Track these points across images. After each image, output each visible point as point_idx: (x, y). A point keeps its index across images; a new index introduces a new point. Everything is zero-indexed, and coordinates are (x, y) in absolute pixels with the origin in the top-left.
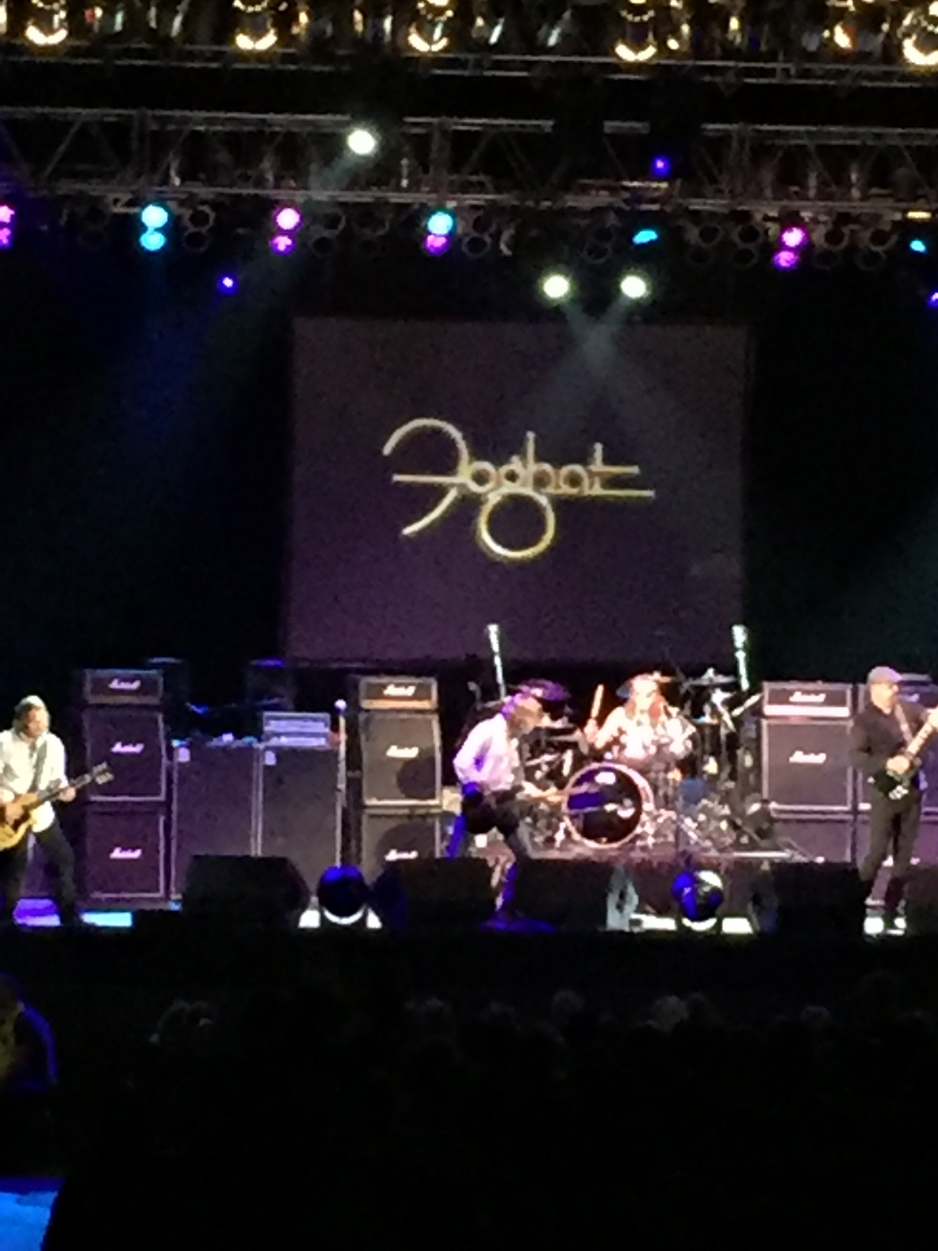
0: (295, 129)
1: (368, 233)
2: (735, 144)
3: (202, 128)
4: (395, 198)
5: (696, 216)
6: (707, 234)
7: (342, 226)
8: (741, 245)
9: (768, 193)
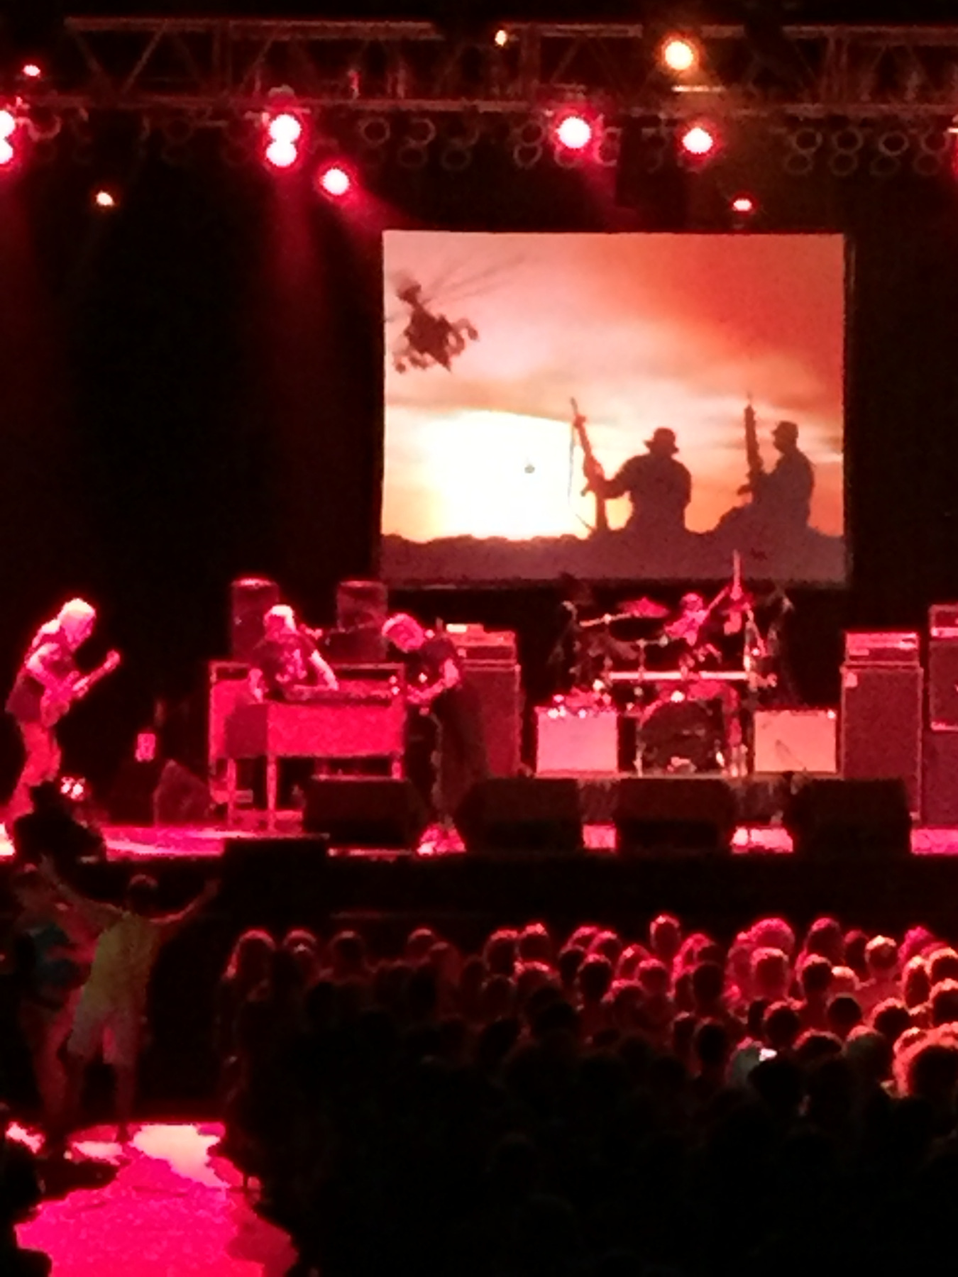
0: (382, 38)
1: (457, 143)
2: (832, 45)
3: (286, 38)
4: (485, 106)
5: (792, 122)
6: (806, 141)
7: (431, 137)
8: (842, 151)
9: (865, 97)
